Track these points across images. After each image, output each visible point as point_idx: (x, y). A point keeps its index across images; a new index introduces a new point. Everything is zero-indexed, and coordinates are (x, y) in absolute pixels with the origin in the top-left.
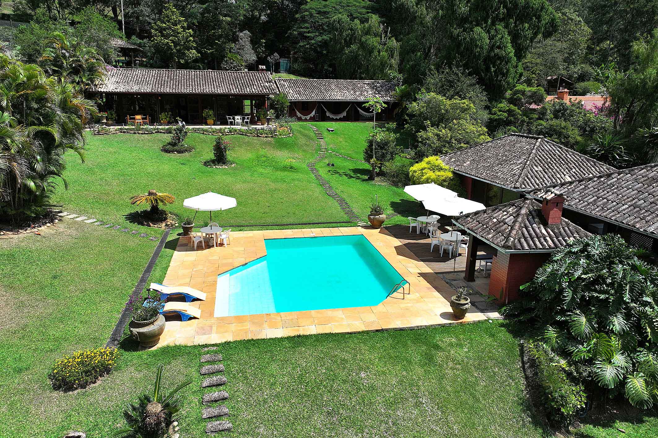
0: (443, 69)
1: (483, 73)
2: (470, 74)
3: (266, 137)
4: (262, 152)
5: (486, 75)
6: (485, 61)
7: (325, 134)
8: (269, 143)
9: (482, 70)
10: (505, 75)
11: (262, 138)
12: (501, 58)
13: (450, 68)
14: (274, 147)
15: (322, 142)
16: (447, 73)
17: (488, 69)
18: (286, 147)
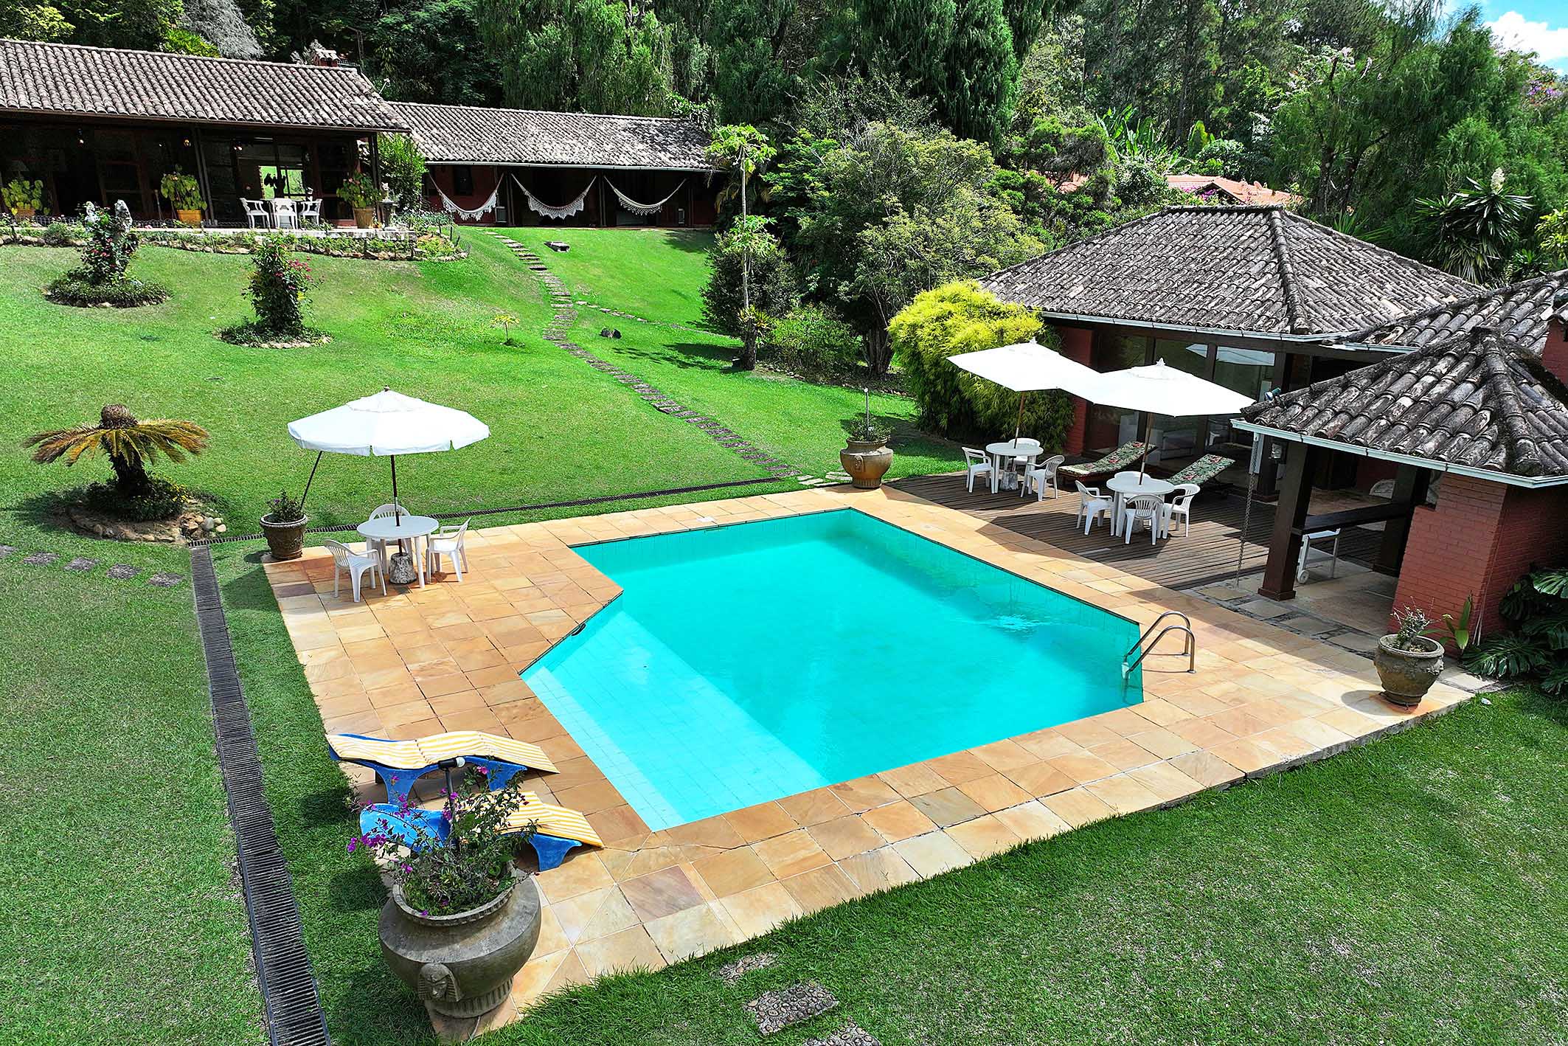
0: (849, 77)
1: (944, 91)
2: (914, 94)
3: (392, 259)
4: (397, 302)
5: (951, 97)
6: (946, 58)
7: (548, 257)
8: (411, 279)
9: (941, 84)
10: (995, 98)
11: (383, 263)
12: (982, 52)
13: (865, 74)
14: (426, 289)
15: (546, 277)
16: (859, 88)
17: (954, 82)
18: (460, 286)
